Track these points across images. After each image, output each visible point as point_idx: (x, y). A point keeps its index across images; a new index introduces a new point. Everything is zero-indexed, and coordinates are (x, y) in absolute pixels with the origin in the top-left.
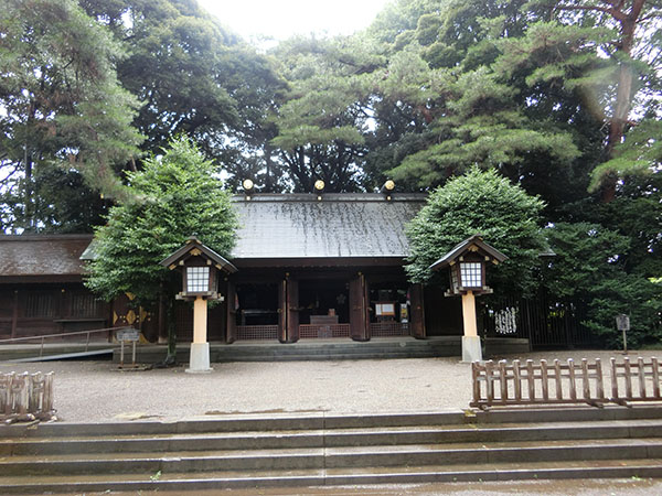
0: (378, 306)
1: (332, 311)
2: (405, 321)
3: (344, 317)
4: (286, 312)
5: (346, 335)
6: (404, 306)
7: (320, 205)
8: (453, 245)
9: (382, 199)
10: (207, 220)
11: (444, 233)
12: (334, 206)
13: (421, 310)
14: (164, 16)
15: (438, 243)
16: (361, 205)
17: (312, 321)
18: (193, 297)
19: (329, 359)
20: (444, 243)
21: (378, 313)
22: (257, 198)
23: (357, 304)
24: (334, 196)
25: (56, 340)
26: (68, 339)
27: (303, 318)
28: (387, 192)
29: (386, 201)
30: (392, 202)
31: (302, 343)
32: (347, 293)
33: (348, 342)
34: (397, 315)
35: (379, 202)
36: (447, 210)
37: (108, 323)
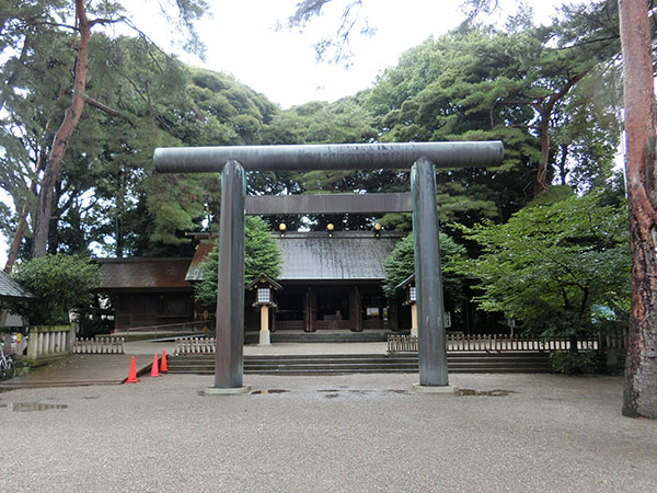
0: (368, 310)
1: (338, 312)
2: (386, 319)
3: (346, 317)
4: (309, 313)
5: (348, 328)
6: (385, 309)
7: (330, 240)
8: (409, 275)
9: (372, 236)
10: (267, 260)
11: (404, 268)
12: (340, 241)
13: (395, 312)
14: (228, 115)
15: (400, 274)
16: (358, 240)
17: (325, 318)
18: (261, 305)
19: (336, 342)
20: (404, 274)
21: (368, 314)
22: (288, 236)
23: (355, 308)
24: (340, 234)
25: (159, 329)
26: (166, 329)
27: (319, 317)
29: (375, 237)
30: (379, 238)
31: (318, 332)
33: (348, 332)
34: (381, 315)
35: (370, 238)
36: (406, 254)
37: (191, 319)
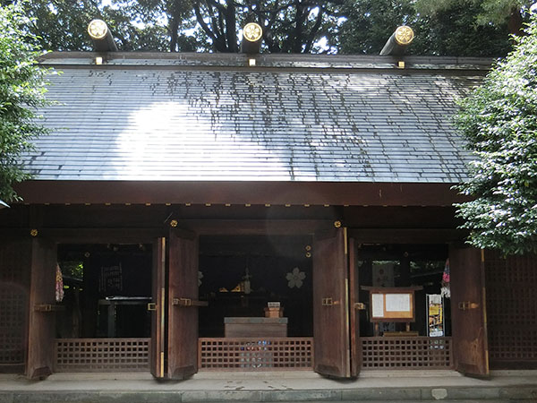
0: (377, 300)
1: (274, 308)
2: (437, 333)
3: (301, 320)
4: (165, 309)
5: (305, 365)
6: (435, 299)
7: (251, 76)
9: (388, 66)
12: (283, 77)
13: (479, 310)
17: (228, 328)
21: (377, 312)
22: (118, 62)
23: (332, 293)
27: (209, 322)
28: (399, 52)
29: (395, 71)
30: (408, 72)
32: (307, 266)
34: (420, 319)
35: (379, 72)
